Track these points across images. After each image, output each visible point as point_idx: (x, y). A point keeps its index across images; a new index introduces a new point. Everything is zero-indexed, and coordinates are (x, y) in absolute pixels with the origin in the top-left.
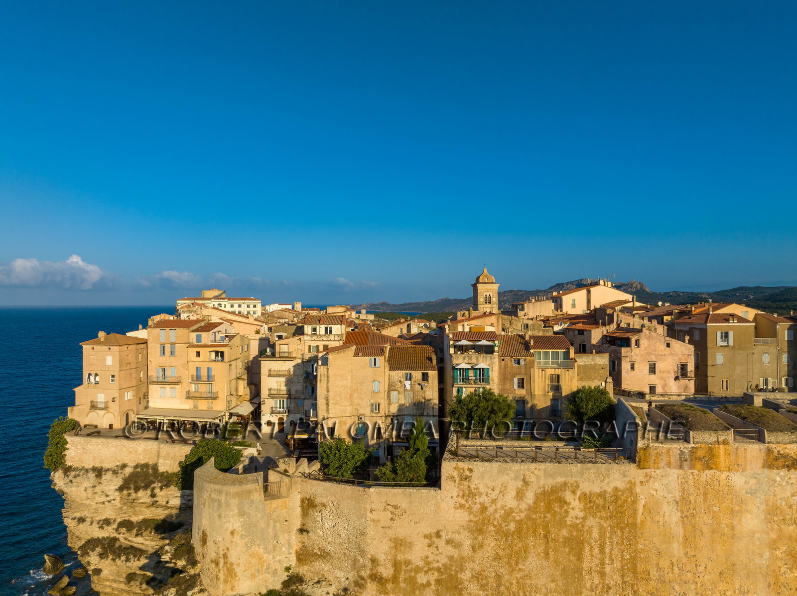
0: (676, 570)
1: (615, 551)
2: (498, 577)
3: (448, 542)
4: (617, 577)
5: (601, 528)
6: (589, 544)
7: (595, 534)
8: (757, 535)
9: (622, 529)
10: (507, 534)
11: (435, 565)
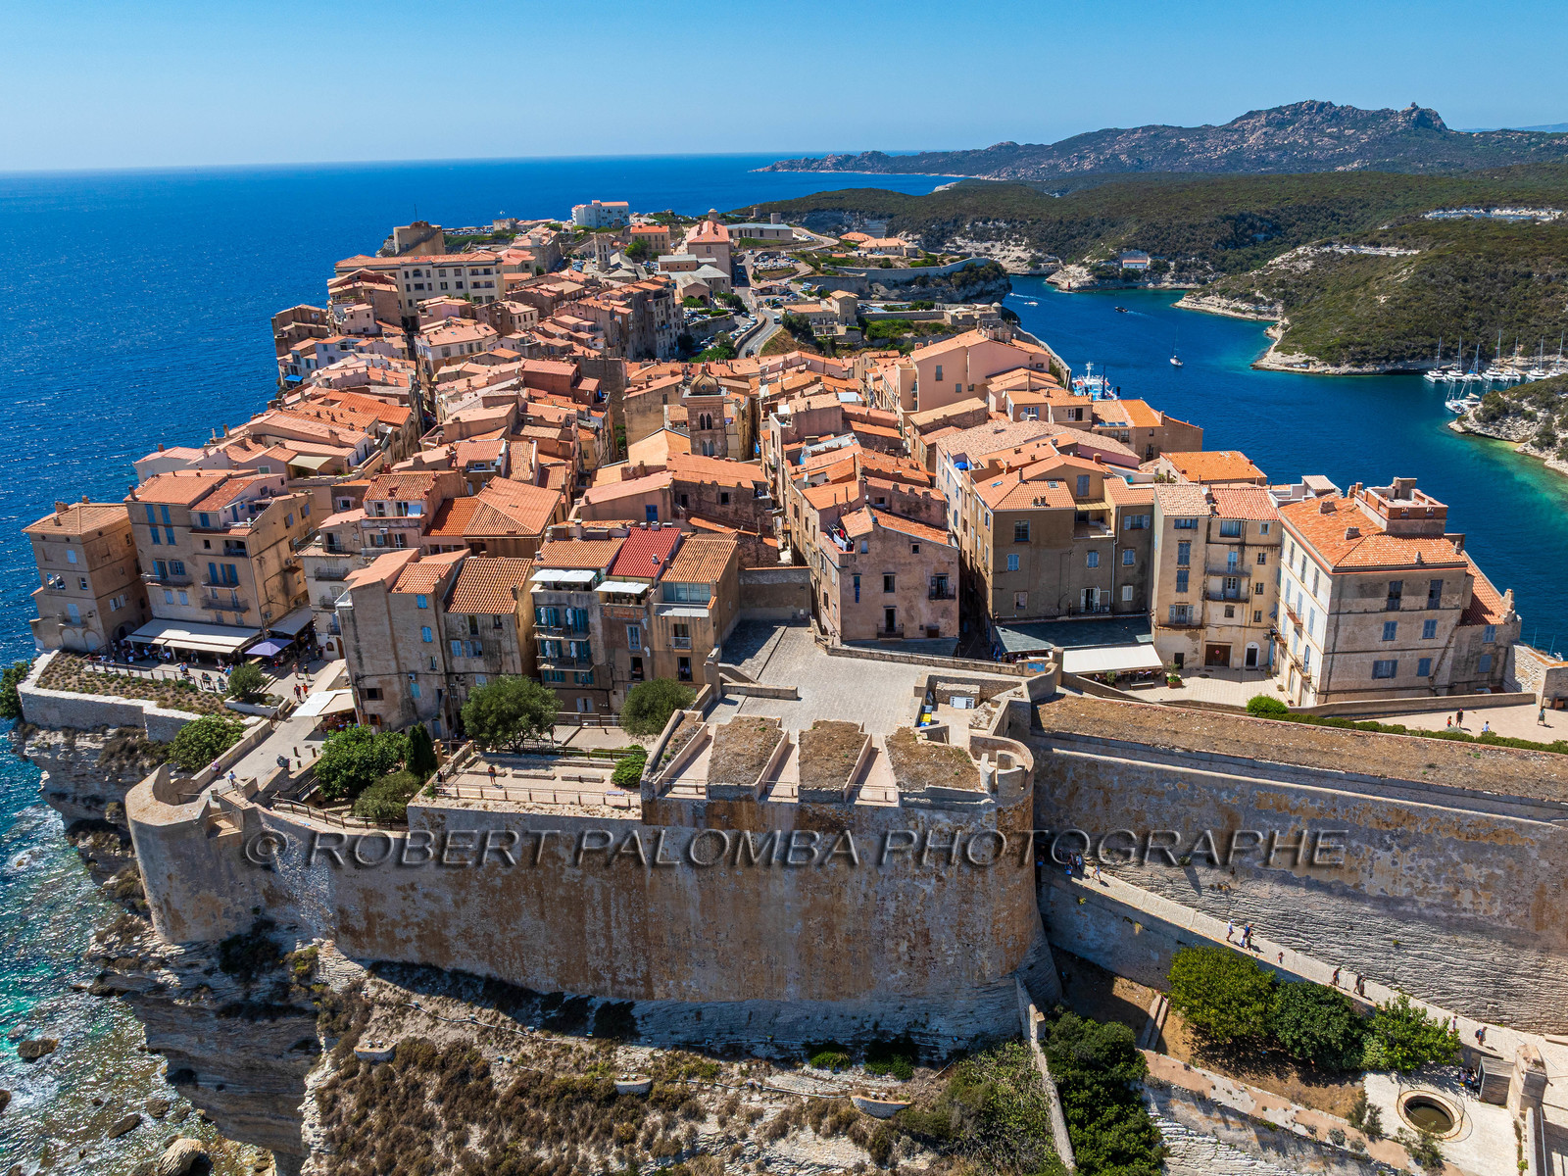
0: (694, 937)
1: (623, 915)
2: (489, 936)
3: (426, 896)
4: (625, 941)
5: (604, 887)
6: (591, 905)
7: (598, 896)
8: (788, 904)
9: (629, 891)
10: (493, 891)
11: (415, 920)
